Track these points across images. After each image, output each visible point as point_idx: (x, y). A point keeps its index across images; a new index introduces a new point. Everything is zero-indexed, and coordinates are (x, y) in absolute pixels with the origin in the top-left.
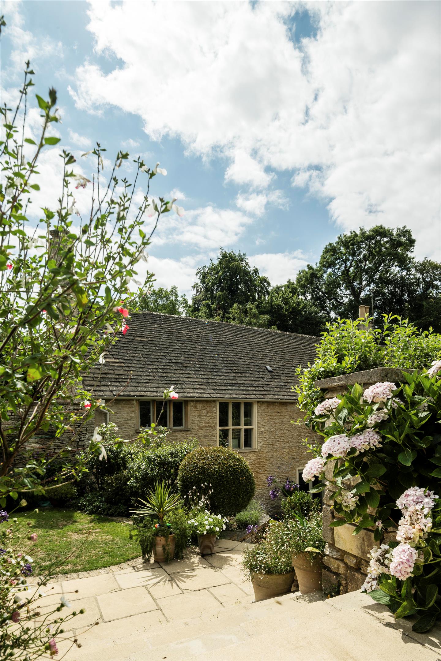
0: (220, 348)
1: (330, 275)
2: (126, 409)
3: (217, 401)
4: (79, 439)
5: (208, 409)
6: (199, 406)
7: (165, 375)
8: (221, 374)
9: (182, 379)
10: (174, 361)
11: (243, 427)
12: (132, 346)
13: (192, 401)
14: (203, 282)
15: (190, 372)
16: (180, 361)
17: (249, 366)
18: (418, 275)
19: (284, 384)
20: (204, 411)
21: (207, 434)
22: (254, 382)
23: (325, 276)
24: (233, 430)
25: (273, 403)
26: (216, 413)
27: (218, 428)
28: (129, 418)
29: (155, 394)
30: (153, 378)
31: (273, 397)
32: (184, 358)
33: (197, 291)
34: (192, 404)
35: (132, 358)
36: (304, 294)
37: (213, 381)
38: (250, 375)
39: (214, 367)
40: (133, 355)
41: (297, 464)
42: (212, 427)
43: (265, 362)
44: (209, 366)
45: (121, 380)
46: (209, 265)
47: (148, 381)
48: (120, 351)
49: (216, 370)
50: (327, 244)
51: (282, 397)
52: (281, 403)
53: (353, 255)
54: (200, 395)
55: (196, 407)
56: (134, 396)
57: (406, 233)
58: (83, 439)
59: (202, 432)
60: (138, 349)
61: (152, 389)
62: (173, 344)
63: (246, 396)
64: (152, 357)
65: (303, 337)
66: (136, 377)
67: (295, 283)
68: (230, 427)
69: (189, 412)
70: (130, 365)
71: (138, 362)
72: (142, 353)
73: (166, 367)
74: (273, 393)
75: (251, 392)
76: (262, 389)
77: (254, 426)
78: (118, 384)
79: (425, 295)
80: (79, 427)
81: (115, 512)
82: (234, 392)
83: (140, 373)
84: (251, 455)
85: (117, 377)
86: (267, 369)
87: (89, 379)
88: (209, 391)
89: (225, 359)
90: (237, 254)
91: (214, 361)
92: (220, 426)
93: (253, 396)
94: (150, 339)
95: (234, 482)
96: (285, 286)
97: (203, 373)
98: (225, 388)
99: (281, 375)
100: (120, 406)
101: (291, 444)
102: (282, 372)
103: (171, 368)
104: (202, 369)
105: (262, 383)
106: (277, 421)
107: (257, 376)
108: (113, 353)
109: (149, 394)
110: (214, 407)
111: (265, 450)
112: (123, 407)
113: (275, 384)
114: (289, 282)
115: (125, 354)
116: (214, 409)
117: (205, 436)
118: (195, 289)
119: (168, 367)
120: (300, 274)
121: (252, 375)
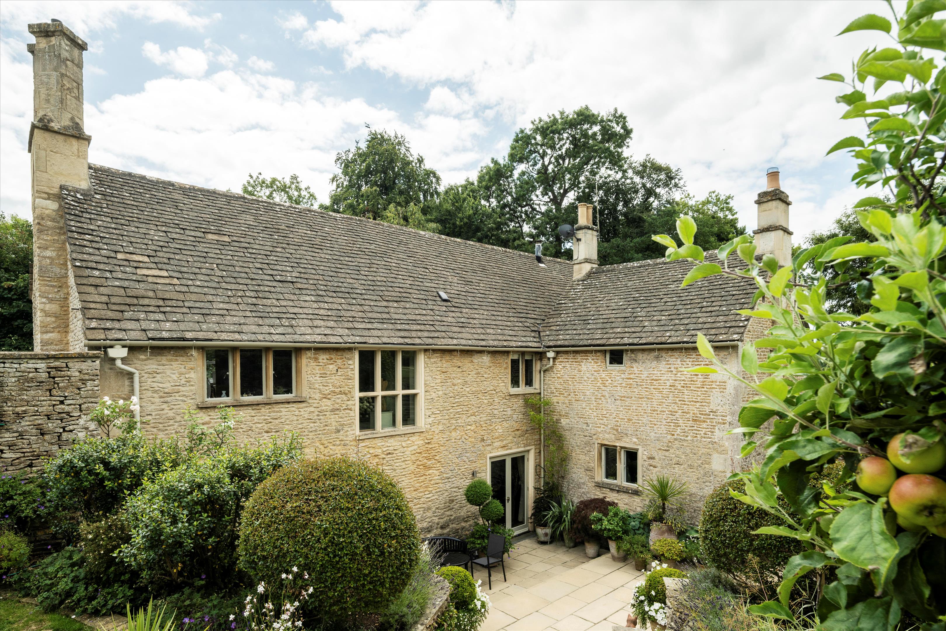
0: (363, 261)
1: (523, 173)
2: (175, 365)
3: (355, 349)
4: (64, 428)
5: (339, 362)
6: (323, 357)
7: (259, 302)
8: (363, 302)
9: (292, 310)
10: (278, 278)
11: (399, 391)
12: (200, 249)
13: (309, 349)
14: (345, 173)
15: (308, 298)
16: (289, 279)
17: (410, 291)
18: (637, 179)
19: (468, 321)
20: (331, 367)
21: (337, 406)
22: (418, 317)
23: (516, 174)
24: (383, 397)
25: (450, 351)
26: (353, 370)
27: (358, 394)
28: (183, 382)
29: (237, 336)
30: (235, 307)
31: (450, 341)
32: (298, 275)
33: (338, 187)
34: (309, 354)
35: (197, 271)
36: (487, 199)
37: (349, 314)
38: (412, 306)
39: (351, 291)
40: (199, 265)
41: (489, 448)
42: (345, 394)
43: (436, 286)
44: (343, 289)
45: (168, 309)
46: (353, 150)
47: (225, 312)
48: (172, 256)
49: (355, 296)
50: (518, 131)
51: (463, 342)
52: (462, 351)
53: (553, 148)
54: (325, 339)
55: (316, 359)
56: (192, 340)
57: (621, 119)
58: (71, 427)
59: (329, 403)
60: (209, 255)
61: (232, 328)
62: (279, 250)
63: (407, 340)
64: (237, 269)
65: (493, 249)
66: (201, 305)
67: (476, 183)
68: (379, 392)
69: (304, 369)
70: (190, 282)
71: (207, 278)
72: (219, 261)
73: (262, 288)
74: (450, 334)
75: (414, 334)
76: (432, 329)
77: (420, 389)
78: (161, 317)
79: (646, 206)
80: (62, 402)
81: (104, 605)
82: (386, 333)
83: (210, 298)
84: (414, 438)
85: (161, 303)
86: (440, 297)
87: (98, 306)
88: (341, 331)
89: (370, 278)
90: (393, 135)
91: (351, 281)
92: (361, 390)
93: (418, 341)
94: (235, 238)
95: (369, 554)
96: (462, 186)
97: (331, 300)
98: (369, 326)
99: (462, 306)
100: (164, 359)
101: (478, 417)
102: (463, 301)
103: (273, 290)
104: (331, 294)
105: (432, 318)
106: (456, 381)
107: (424, 307)
108: (156, 260)
109: (224, 336)
110: (349, 359)
111: (437, 429)
112: (171, 360)
113: (453, 320)
114: (467, 180)
115: (184, 264)
116: (350, 362)
117: (332, 411)
118: (335, 183)
119: (267, 289)
120: (482, 171)
121: (416, 306)
